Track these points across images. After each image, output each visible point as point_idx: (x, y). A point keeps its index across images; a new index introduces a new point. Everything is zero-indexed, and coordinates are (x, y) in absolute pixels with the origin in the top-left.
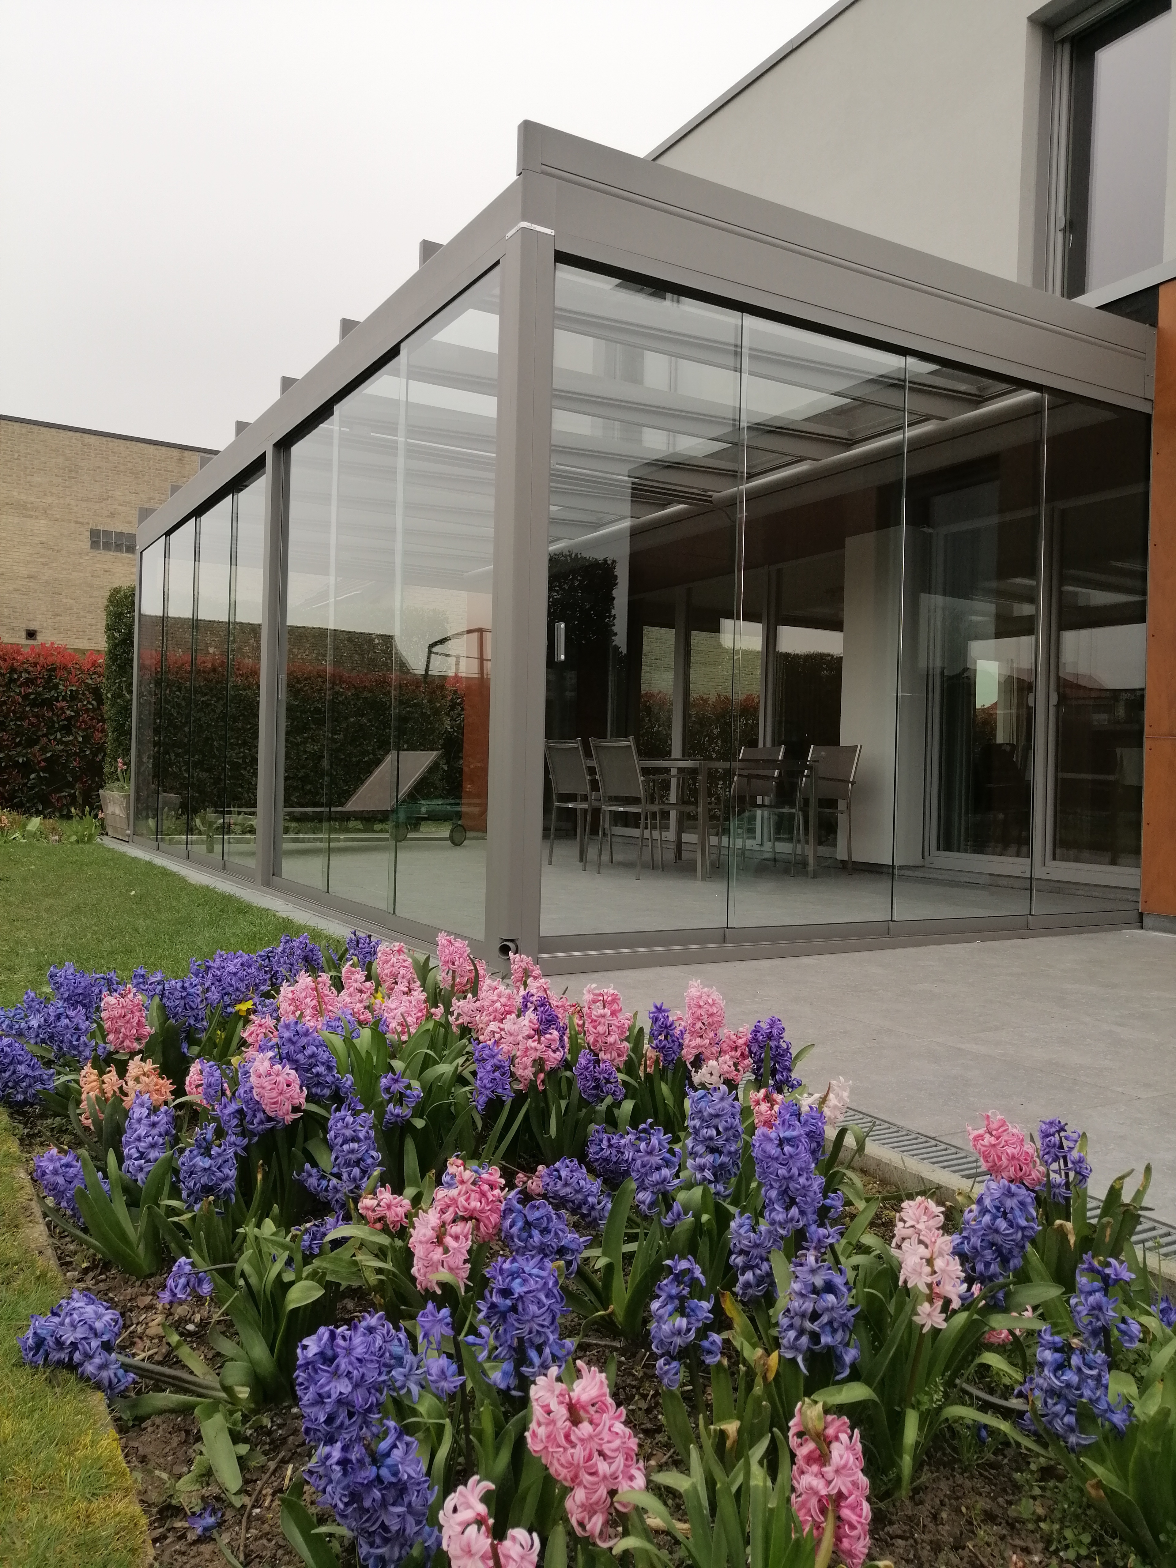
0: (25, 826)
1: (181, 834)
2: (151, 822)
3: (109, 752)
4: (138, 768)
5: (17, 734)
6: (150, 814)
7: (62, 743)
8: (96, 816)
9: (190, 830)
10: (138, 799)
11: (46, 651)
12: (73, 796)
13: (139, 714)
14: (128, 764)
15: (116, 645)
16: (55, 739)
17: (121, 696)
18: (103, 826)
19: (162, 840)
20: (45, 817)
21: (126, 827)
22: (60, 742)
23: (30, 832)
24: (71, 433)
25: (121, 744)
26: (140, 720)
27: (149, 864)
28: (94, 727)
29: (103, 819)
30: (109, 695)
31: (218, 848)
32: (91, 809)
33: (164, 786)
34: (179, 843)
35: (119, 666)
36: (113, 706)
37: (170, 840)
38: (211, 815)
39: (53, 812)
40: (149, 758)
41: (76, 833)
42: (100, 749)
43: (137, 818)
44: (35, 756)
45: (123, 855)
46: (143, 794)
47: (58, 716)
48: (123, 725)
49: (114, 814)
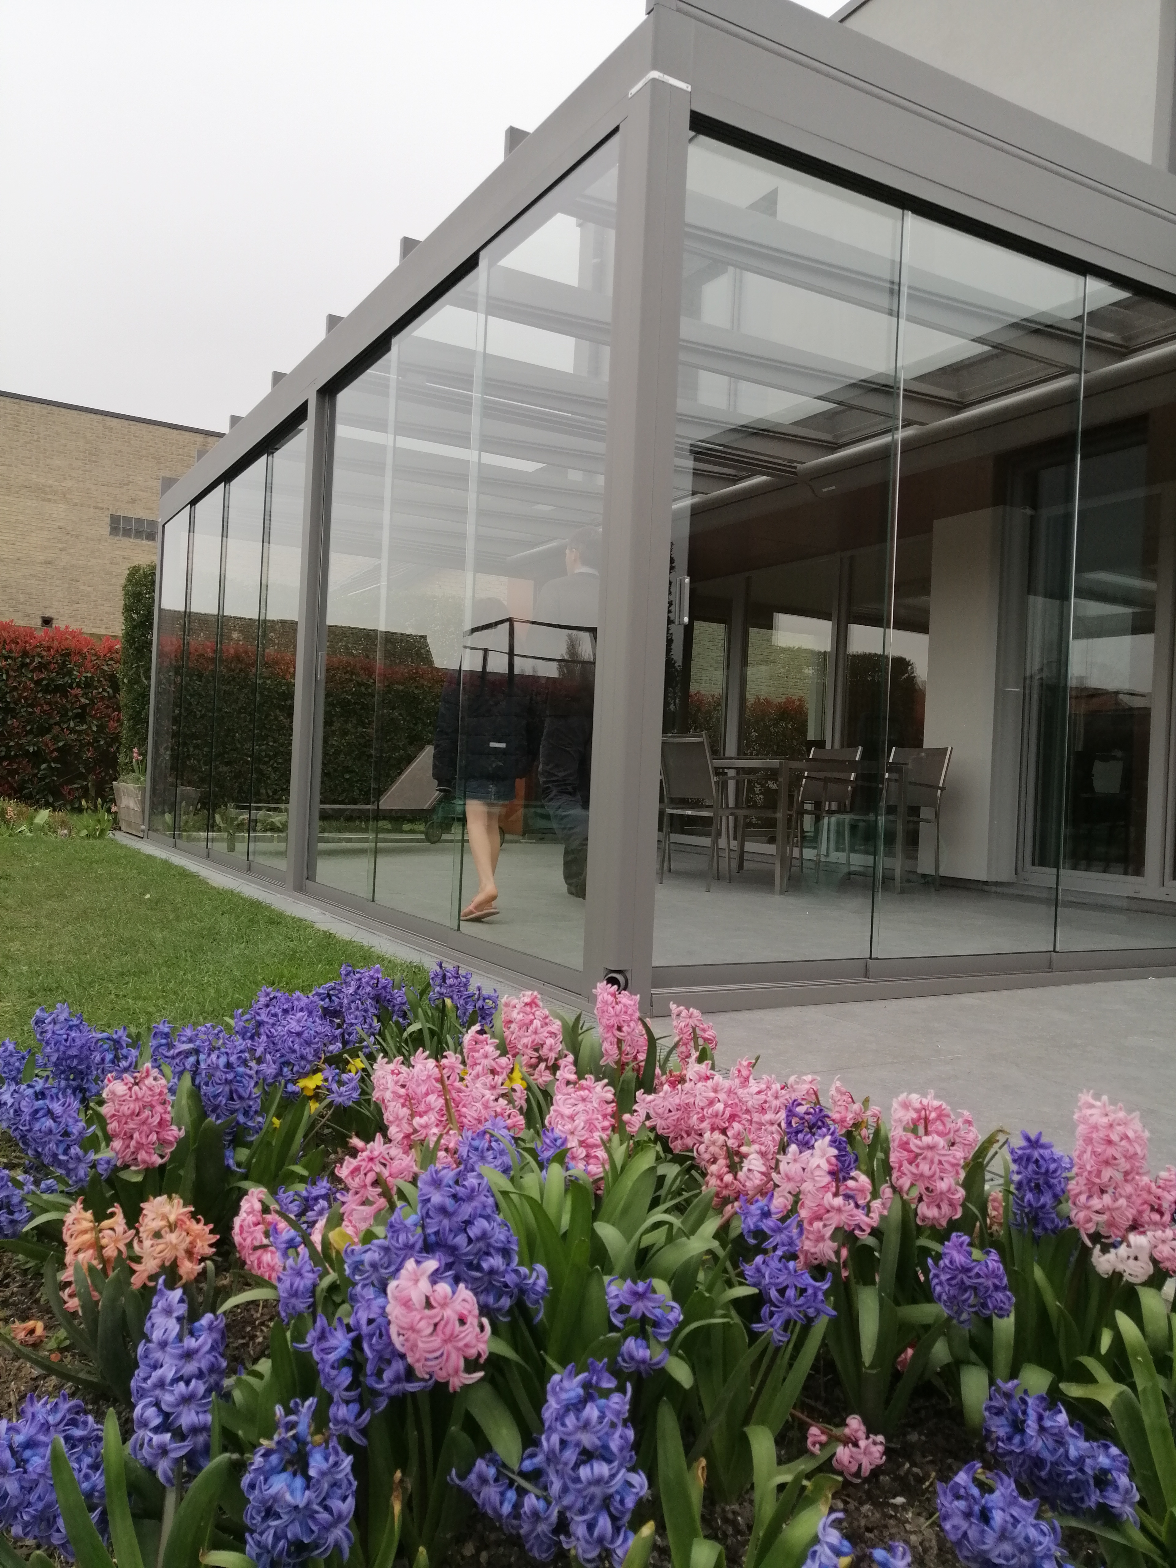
0: (32, 819)
1: (199, 830)
2: (168, 817)
3: (124, 741)
4: (155, 761)
5: (28, 722)
6: (166, 809)
7: (76, 732)
8: (109, 811)
9: (210, 826)
10: (154, 790)
11: (62, 635)
12: (86, 789)
13: (157, 702)
14: (144, 755)
15: (135, 627)
16: (68, 728)
17: (138, 682)
18: (116, 821)
19: (180, 837)
20: (54, 810)
21: (140, 821)
22: (73, 730)
23: (38, 824)
24: (93, 416)
25: (137, 733)
26: (157, 709)
27: (166, 864)
28: (109, 716)
29: (116, 813)
30: (125, 681)
31: (241, 847)
32: (104, 801)
33: (182, 779)
34: (198, 840)
35: (136, 649)
36: (129, 692)
37: (188, 837)
38: (232, 811)
39: (64, 805)
40: (166, 749)
41: (87, 828)
42: (115, 739)
43: (152, 812)
44: (47, 745)
45: (137, 852)
46: (160, 787)
47: (73, 704)
48: (139, 713)
49: (128, 807)
